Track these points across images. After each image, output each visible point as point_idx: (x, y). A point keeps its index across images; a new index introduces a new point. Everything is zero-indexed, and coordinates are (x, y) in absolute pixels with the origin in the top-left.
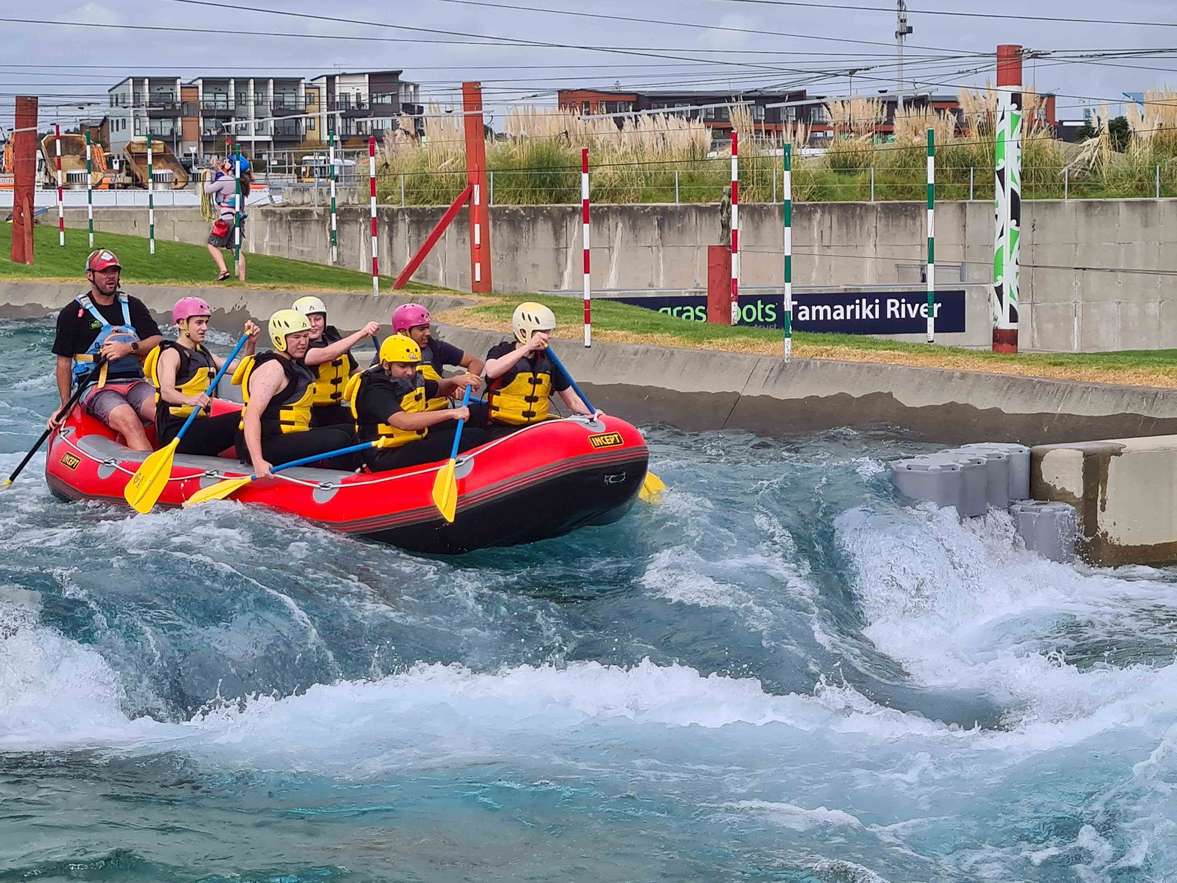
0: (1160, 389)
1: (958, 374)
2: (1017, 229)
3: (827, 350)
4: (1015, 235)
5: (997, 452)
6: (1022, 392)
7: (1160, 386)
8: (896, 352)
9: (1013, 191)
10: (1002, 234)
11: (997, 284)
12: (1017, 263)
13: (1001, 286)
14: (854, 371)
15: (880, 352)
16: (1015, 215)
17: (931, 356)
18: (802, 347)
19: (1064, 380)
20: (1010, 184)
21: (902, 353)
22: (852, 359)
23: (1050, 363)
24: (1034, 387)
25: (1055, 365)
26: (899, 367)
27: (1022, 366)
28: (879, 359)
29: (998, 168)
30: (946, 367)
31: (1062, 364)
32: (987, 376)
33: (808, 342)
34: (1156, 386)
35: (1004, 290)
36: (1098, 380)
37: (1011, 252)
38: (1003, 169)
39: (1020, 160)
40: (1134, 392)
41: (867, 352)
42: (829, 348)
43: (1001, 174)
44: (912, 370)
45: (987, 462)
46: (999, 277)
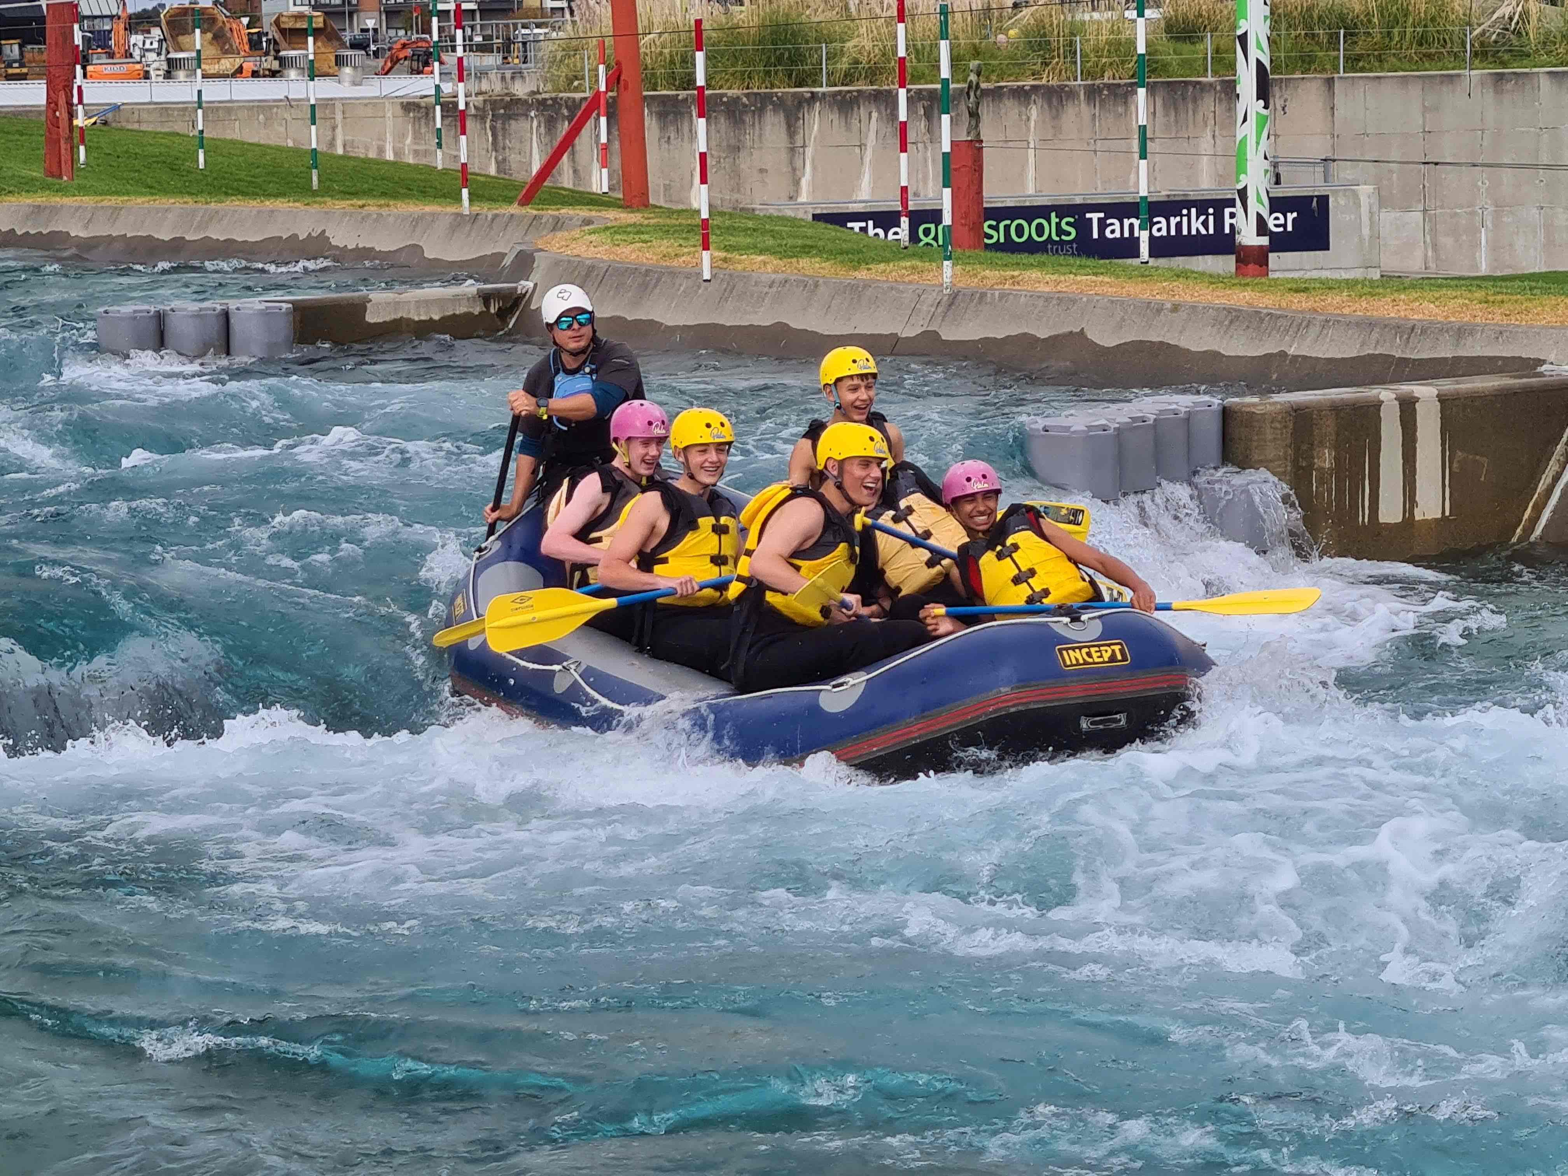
0: (1419, 320)
1: (1169, 306)
2: (1265, 112)
3: (1013, 277)
4: (1262, 121)
5: (1174, 407)
6: (1248, 327)
7: (1421, 316)
8: (1101, 278)
9: (1259, 62)
10: (1245, 120)
11: (1240, 186)
12: (1266, 158)
13: (1246, 187)
14: (1041, 303)
15: (1079, 278)
16: (1263, 92)
17: (1143, 282)
18: (983, 273)
19: (1302, 312)
20: (1254, 53)
21: (1107, 279)
22: (1043, 288)
23: (1290, 289)
24: (1262, 320)
25: (1297, 291)
26: (1098, 298)
27: (1253, 294)
28: (1075, 287)
29: (1239, 32)
30: (1158, 297)
31: (1305, 290)
32: (1204, 308)
33: (992, 265)
34: (1416, 317)
35: (1249, 194)
36: (1346, 311)
37: (1258, 143)
38: (1246, 33)
39: (1268, 21)
40: (1386, 326)
41: (1062, 278)
42: (1016, 273)
43: (1243, 39)
44: (1112, 302)
45: (1155, 420)
46: (1242, 176)
